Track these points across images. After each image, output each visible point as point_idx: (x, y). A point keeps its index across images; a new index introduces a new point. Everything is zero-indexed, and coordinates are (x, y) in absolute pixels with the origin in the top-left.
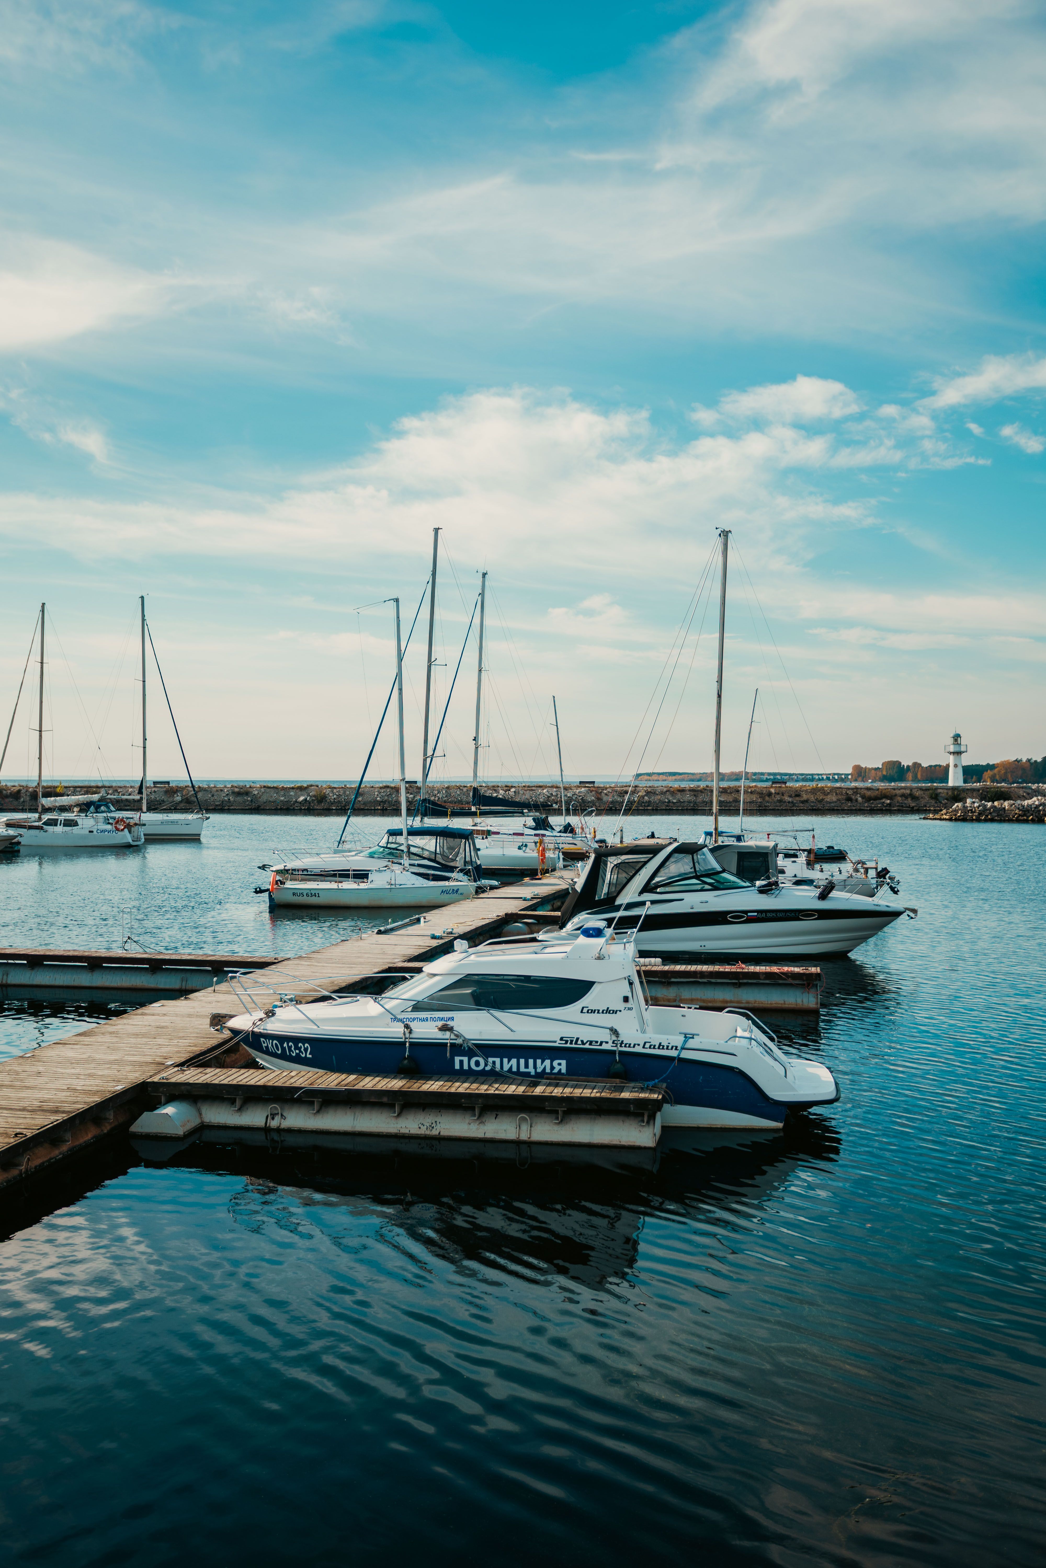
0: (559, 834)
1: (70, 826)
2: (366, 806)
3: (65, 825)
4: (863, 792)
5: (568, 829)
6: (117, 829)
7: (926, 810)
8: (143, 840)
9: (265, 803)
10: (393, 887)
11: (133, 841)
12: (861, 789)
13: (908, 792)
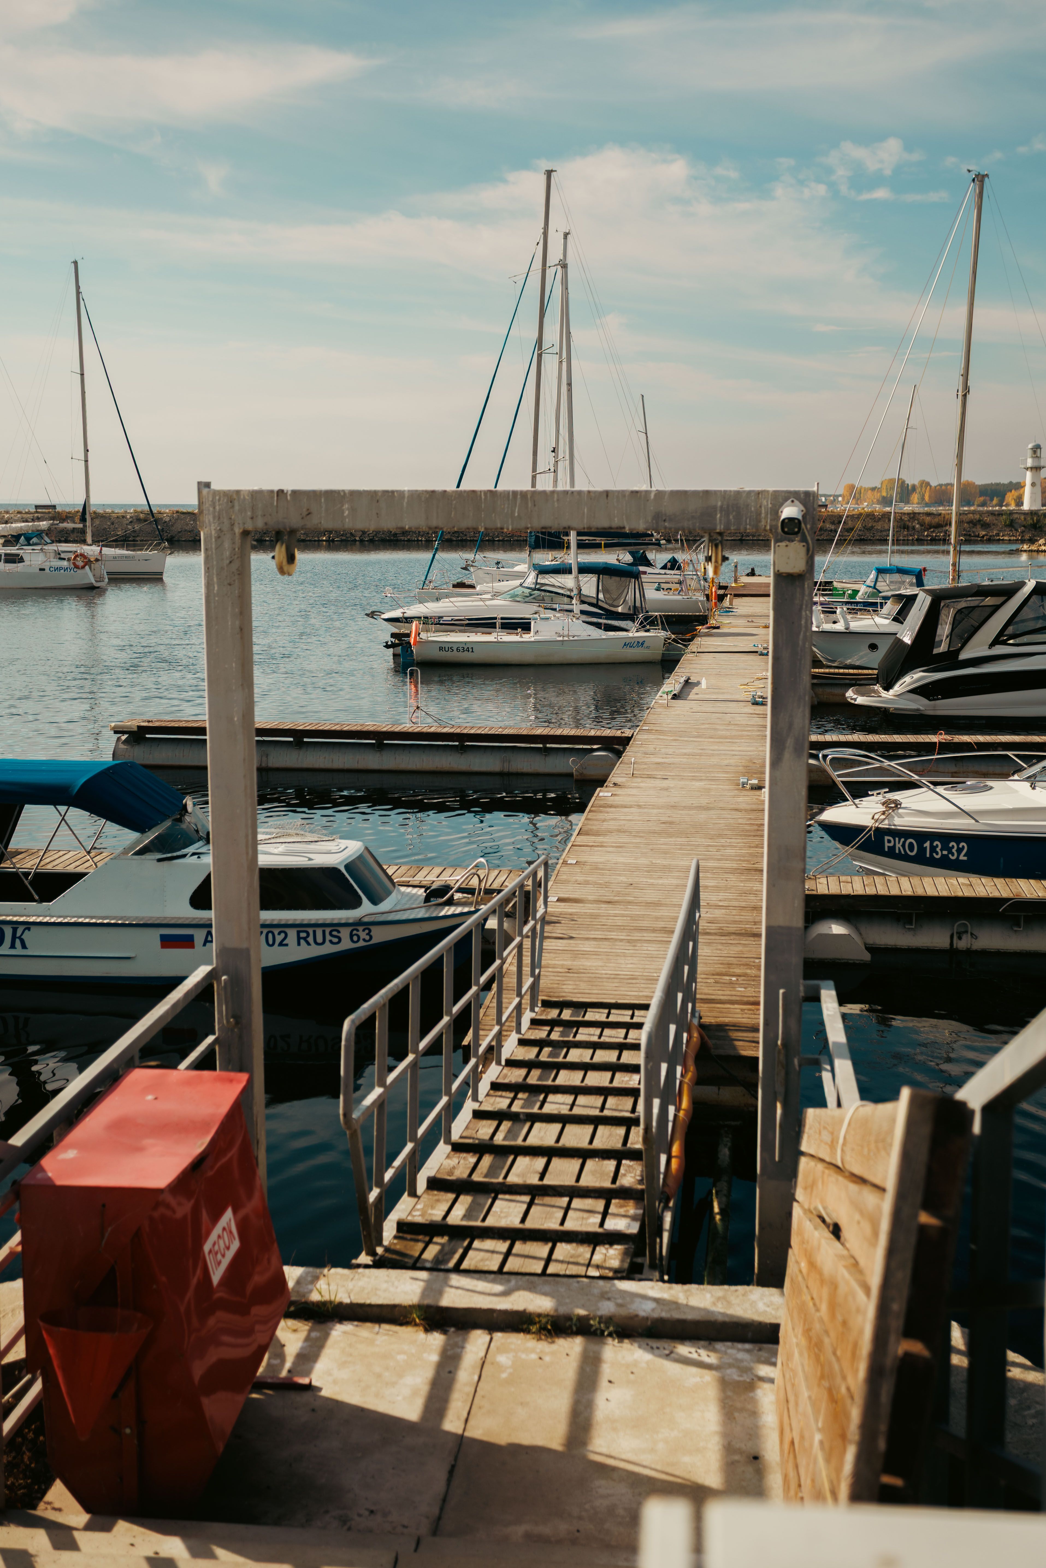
0: (663, 571)
1: (14, 562)
2: (307, 536)
3: (7, 561)
4: (922, 517)
5: (673, 564)
6: (76, 567)
7: (999, 540)
8: (107, 580)
9: (179, 532)
10: (566, 639)
11: (96, 581)
12: (919, 513)
13: (977, 517)
